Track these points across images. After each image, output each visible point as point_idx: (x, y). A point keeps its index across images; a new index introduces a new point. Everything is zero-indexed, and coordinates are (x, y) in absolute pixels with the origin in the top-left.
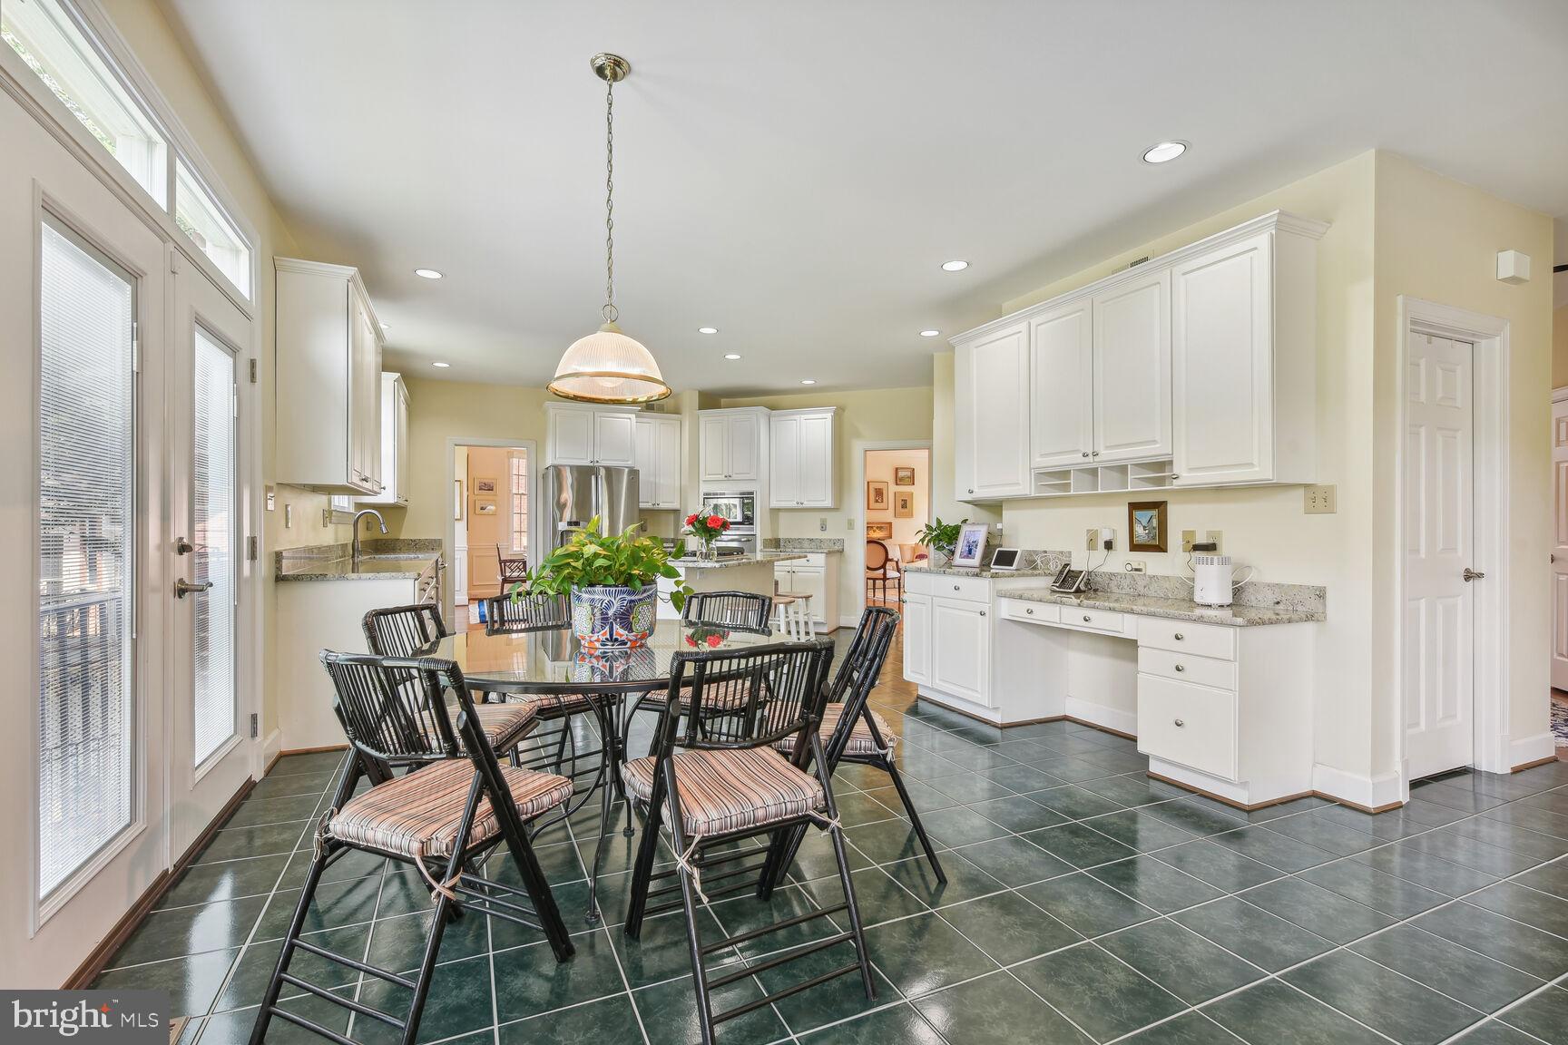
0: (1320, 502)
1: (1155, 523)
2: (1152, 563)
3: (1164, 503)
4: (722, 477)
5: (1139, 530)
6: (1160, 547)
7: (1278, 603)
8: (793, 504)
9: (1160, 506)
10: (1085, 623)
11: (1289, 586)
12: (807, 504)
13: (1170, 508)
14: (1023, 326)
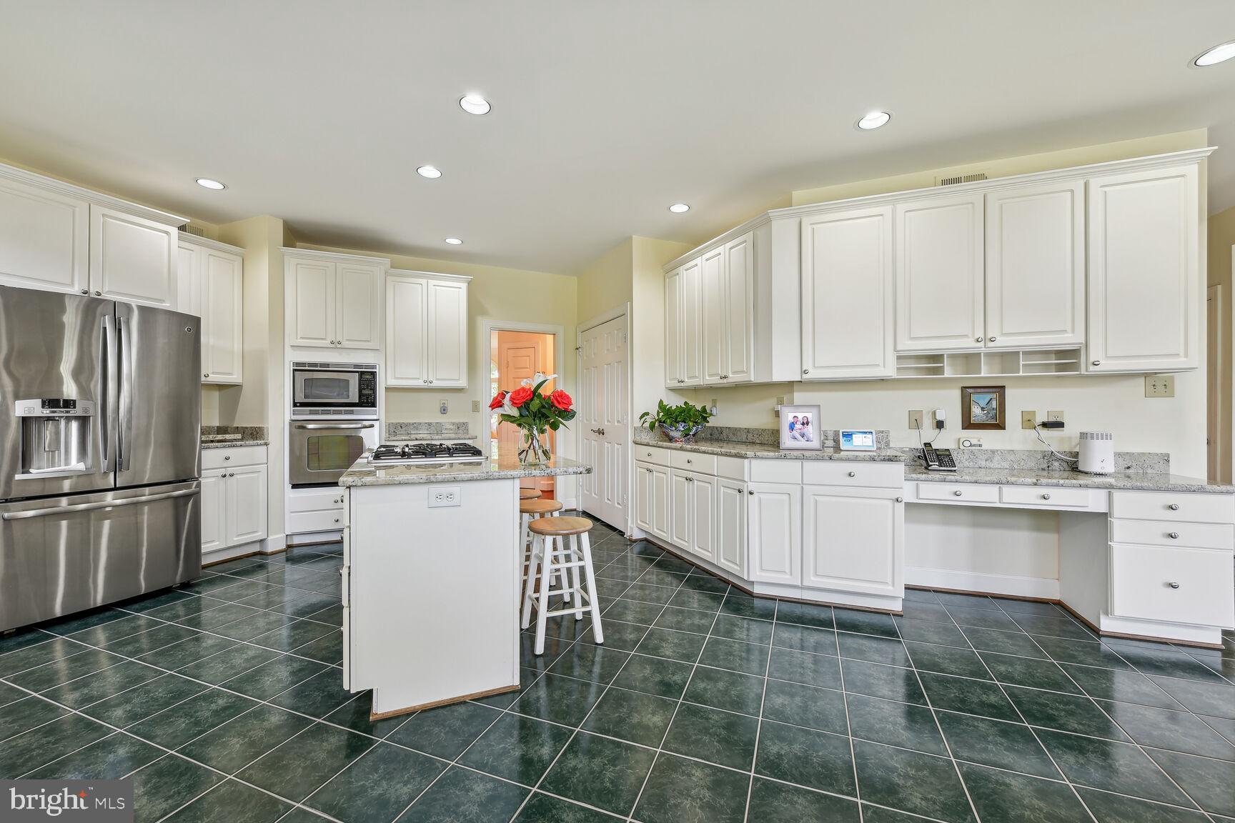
0: (1160, 388)
1: (994, 404)
2: (988, 439)
3: (1003, 387)
4: (327, 343)
5: (976, 411)
6: (998, 424)
7: (1129, 468)
8: (419, 383)
9: (1001, 389)
10: (1044, 502)
11: (1138, 454)
12: (436, 384)
13: (1008, 392)
14: (886, 210)
